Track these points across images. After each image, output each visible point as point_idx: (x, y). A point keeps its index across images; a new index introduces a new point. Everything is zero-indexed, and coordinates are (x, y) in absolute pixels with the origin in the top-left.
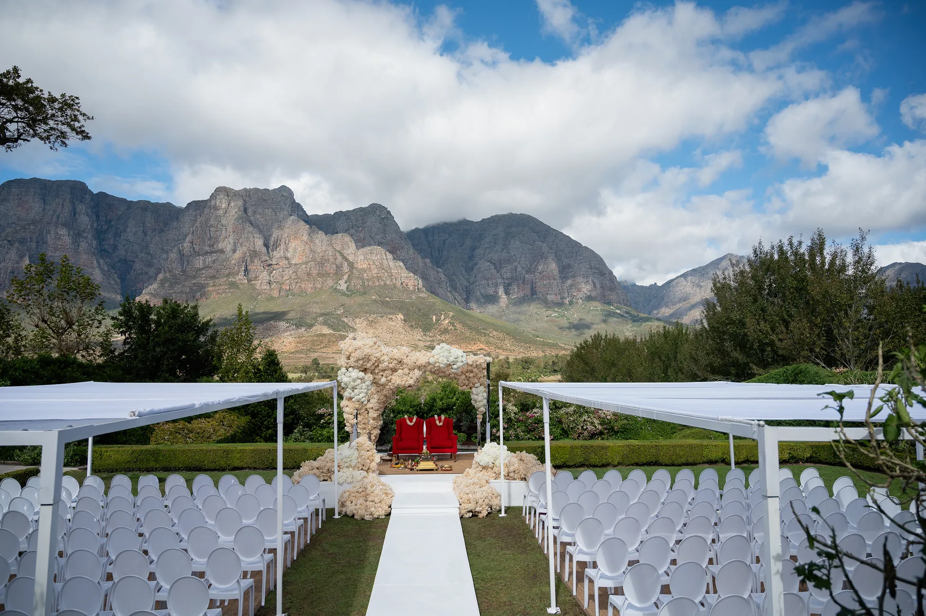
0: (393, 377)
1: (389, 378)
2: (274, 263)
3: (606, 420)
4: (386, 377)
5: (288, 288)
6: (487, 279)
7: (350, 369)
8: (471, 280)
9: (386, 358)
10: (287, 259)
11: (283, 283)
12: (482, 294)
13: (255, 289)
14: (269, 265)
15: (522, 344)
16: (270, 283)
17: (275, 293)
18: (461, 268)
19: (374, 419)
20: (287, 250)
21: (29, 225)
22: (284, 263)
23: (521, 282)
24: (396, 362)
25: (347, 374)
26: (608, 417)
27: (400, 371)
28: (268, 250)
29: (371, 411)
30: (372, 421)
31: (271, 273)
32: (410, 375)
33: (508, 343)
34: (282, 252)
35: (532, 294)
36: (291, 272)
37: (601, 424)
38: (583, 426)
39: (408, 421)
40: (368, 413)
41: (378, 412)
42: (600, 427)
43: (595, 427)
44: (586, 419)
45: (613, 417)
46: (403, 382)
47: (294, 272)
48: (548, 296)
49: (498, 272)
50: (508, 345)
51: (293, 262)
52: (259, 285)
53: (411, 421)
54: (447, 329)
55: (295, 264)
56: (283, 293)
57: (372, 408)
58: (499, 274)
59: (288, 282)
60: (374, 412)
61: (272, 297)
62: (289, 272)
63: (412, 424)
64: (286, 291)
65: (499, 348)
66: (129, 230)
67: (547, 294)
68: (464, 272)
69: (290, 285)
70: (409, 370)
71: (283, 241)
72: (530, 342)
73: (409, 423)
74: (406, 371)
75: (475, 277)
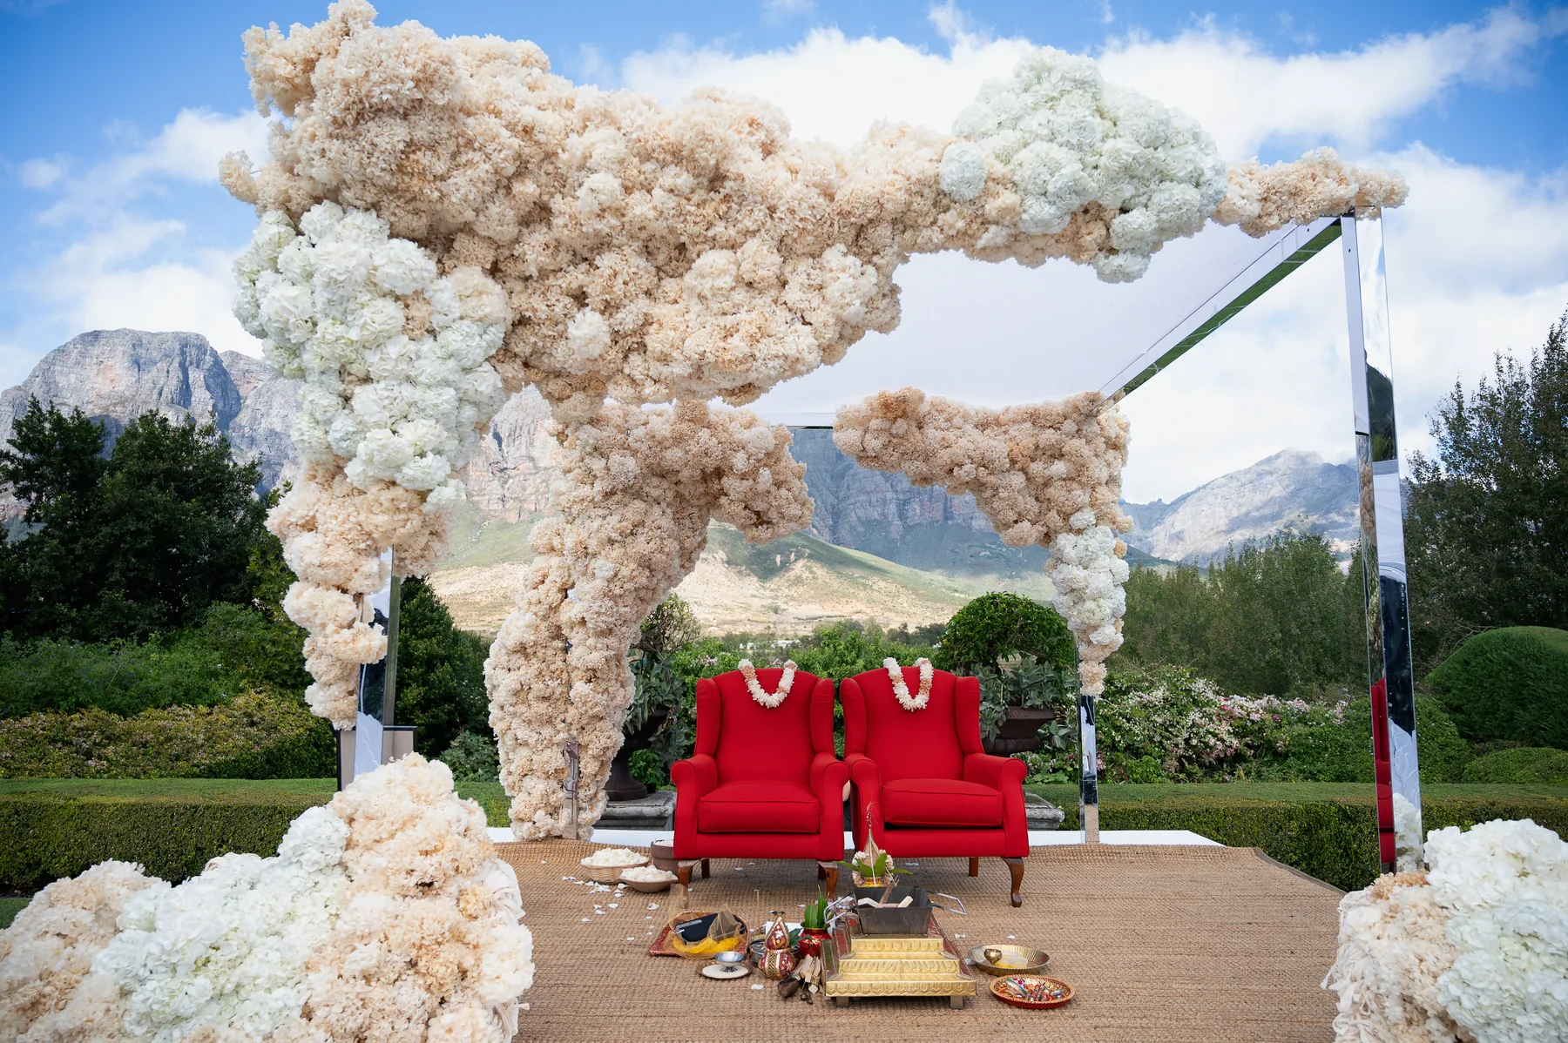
0: (661, 311)
1: (627, 318)
2: (510, 465)
3: (1249, 724)
4: (608, 308)
5: (533, 508)
6: (868, 493)
7: (316, 217)
8: (842, 495)
9: (602, 144)
10: (532, 459)
11: (525, 500)
12: (859, 518)
13: (478, 509)
14: (502, 470)
15: (929, 604)
16: (503, 500)
17: (512, 517)
18: (824, 474)
19: (592, 676)
20: (531, 444)
21: (115, 405)
22: (526, 466)
23: (926, 497)
24: (684, 180)
25: (293, 254)
26: (1255, 717)
27: (712, 261)
28: (500, 444)
29: (575, 637)
30: (580, 688)
31: (505, 482)
32: (793, 294)
33: (904, 602)
34: (523, 447)
35: (946, 519)
36: (538, 481)
37: (1236, 734)
38: (1190, 738)
39: (755, 687)
40: (566, 650)
41: (612, 641)
42: (1235, 742)
43: (1223, 741)
44: (1198, 721)
45: (1268, 716)
46: (738, 345)
47: (543, 481)
48: (974, 522)
49: (887, 481)
50: (905, 605)
51: (542, 465)
52: (485, 502)
53: (770, 687)
54: (800, 577)
55: (546, 469)
56: (524, 516)
57: (583, 622)
58: (888, 485)
59: (533, 497)
60: (591, 641)
61: (506, 523)
62: (534, 482)
63: (774, 700)
64: (530, 512)
65: (890, 610)
66: (274, 412)
67: (972, 518)
68: (828, 480)
69: (537, 502)
70: (784, 247)
71: (525, 429)
72: (943, 600)
73: (759, 694)
74: (760, 256)
75: (848, 488)
